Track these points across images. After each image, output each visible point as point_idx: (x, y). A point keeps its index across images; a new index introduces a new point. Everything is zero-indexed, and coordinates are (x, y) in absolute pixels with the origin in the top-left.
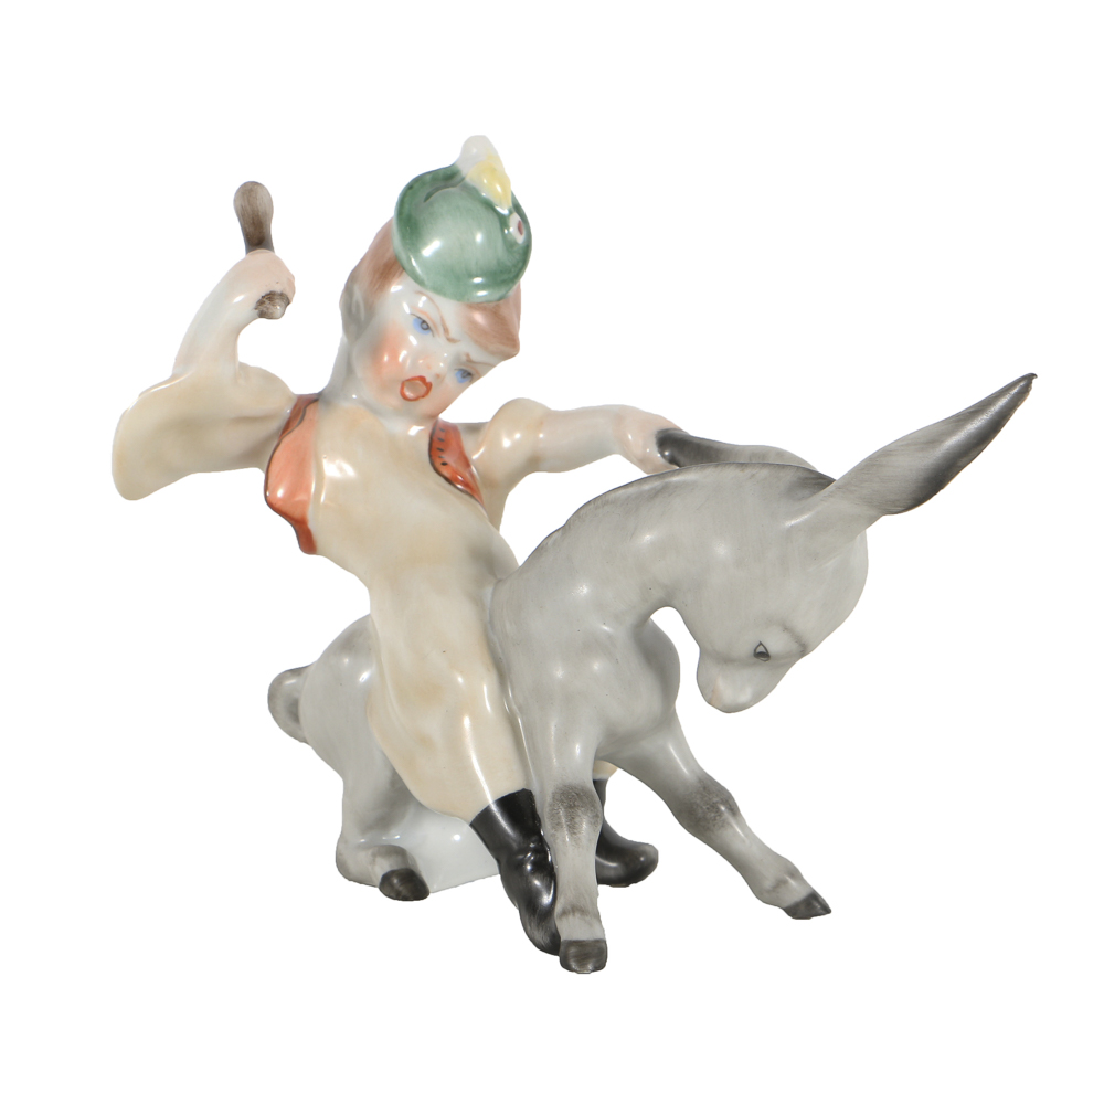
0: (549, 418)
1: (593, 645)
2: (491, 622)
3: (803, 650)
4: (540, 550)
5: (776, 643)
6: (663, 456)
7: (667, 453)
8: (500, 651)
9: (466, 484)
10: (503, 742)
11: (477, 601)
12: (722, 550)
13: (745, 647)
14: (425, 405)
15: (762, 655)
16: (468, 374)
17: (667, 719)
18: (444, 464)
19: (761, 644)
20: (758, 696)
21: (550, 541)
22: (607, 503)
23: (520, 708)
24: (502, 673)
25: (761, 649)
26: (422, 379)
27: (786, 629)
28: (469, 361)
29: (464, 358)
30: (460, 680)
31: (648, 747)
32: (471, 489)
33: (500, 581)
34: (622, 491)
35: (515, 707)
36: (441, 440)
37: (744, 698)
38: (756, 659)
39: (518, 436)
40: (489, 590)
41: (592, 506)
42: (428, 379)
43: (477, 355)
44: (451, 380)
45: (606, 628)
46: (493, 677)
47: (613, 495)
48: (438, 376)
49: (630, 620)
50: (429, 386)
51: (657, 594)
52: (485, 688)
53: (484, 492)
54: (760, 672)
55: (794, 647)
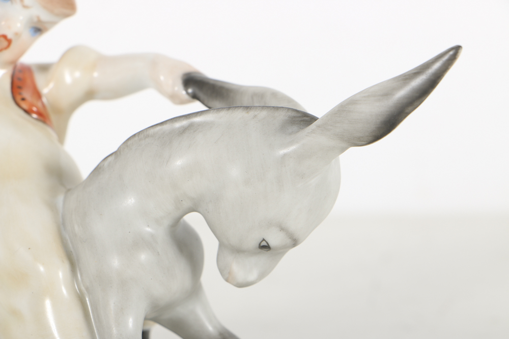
0: (102, 61)
1: (140, 243)
2: (64, 224)
3: (295, 242)
4: (98, 170)
5: (275, 239)
6: (188, 93)
7: (190, 91)
8: (70, 245)
9: (40, 114)
10: (76, 314)
11: (52, 207)
12: (235, 172)
13: (252, 241)
14: (7, 55)
15: (265, 247)
16: (38, 29)
17: (195, 290)
18: (23, 99)
19: (264, 240)
20: (262, 276)
21: (106, 163)
22: (148, 136)
23: (87, 289)
24: (73, 262)
25: (264, 243)
26: (5, 37)
27: (282, 229)
28: (39, 21)
29: (35, 20)
30: (42, 269)
31: (182, 311)
32: (43, 117)
33: (69, 190)
34: (159, 128)
35: (83, 288)
36: (19, 79)
37: (252, 277)
38: (260, 250)
39: (77, 74)
40: (60, 198)
41: (136, 138)
42: (10, 36)
43: (45, 16)
44: (26, 35)
45: (148, 229)
46: (66, 266)
47: (152, 131)
48: (17, 34)
49: (167, 222)
50: (9, 42)
51: (187, 204)
52: (61, 274)
53: (53, 117)
54: (263, 258)
55: (288, 241)
